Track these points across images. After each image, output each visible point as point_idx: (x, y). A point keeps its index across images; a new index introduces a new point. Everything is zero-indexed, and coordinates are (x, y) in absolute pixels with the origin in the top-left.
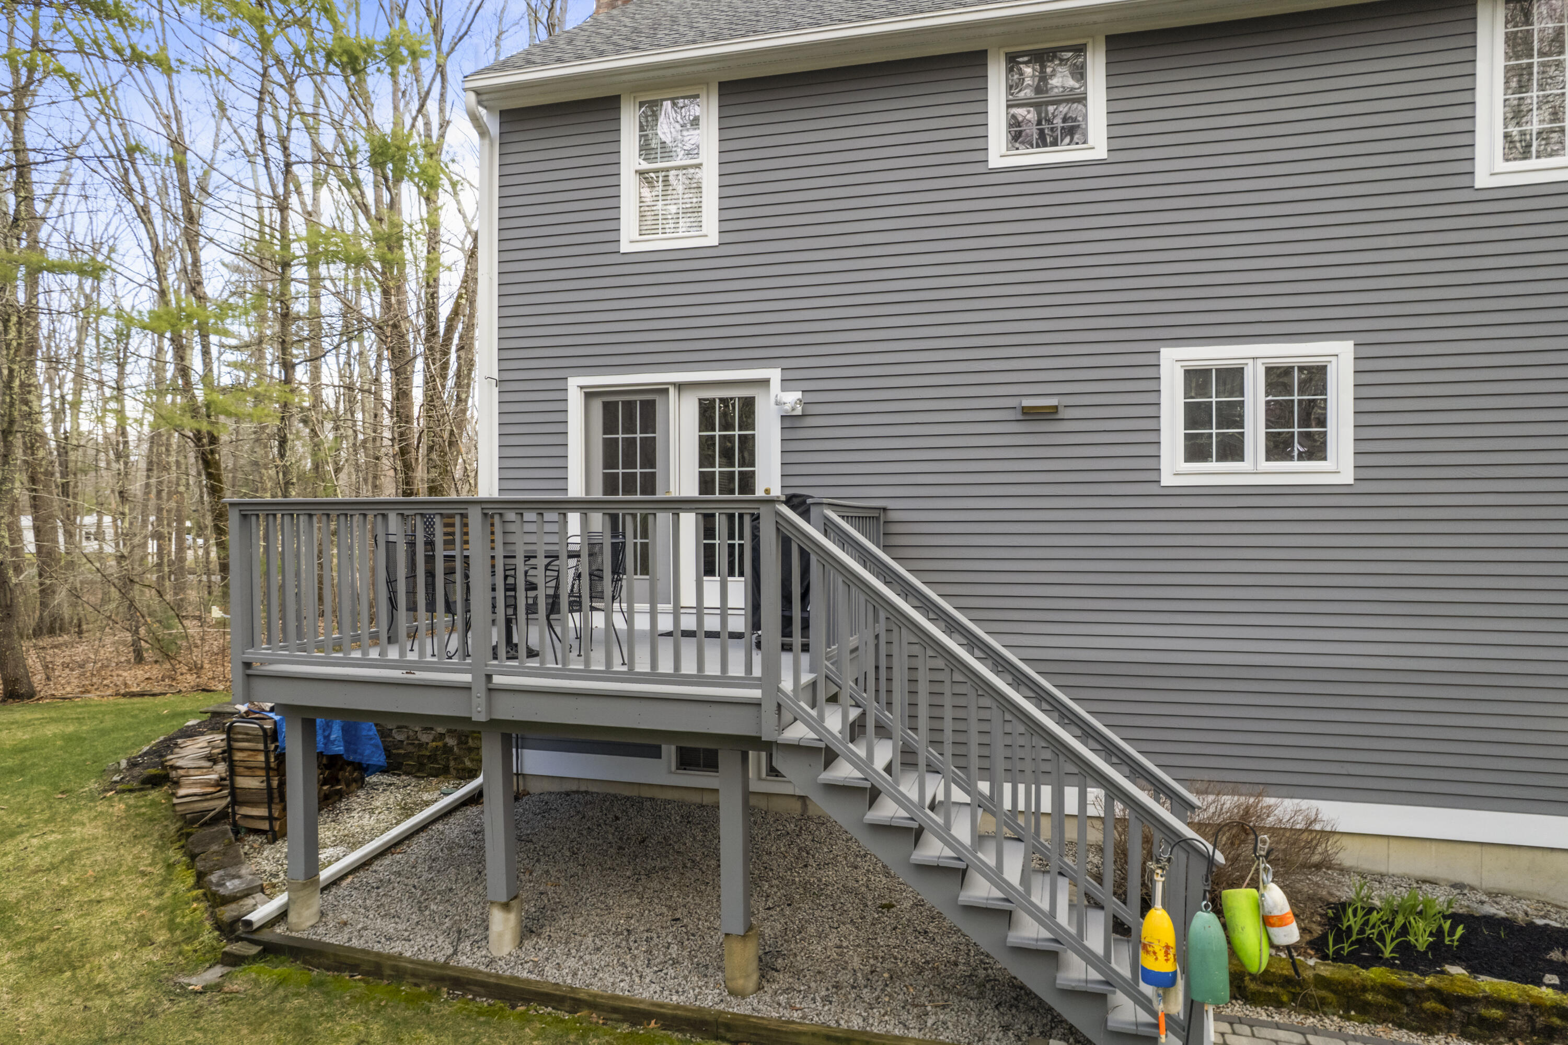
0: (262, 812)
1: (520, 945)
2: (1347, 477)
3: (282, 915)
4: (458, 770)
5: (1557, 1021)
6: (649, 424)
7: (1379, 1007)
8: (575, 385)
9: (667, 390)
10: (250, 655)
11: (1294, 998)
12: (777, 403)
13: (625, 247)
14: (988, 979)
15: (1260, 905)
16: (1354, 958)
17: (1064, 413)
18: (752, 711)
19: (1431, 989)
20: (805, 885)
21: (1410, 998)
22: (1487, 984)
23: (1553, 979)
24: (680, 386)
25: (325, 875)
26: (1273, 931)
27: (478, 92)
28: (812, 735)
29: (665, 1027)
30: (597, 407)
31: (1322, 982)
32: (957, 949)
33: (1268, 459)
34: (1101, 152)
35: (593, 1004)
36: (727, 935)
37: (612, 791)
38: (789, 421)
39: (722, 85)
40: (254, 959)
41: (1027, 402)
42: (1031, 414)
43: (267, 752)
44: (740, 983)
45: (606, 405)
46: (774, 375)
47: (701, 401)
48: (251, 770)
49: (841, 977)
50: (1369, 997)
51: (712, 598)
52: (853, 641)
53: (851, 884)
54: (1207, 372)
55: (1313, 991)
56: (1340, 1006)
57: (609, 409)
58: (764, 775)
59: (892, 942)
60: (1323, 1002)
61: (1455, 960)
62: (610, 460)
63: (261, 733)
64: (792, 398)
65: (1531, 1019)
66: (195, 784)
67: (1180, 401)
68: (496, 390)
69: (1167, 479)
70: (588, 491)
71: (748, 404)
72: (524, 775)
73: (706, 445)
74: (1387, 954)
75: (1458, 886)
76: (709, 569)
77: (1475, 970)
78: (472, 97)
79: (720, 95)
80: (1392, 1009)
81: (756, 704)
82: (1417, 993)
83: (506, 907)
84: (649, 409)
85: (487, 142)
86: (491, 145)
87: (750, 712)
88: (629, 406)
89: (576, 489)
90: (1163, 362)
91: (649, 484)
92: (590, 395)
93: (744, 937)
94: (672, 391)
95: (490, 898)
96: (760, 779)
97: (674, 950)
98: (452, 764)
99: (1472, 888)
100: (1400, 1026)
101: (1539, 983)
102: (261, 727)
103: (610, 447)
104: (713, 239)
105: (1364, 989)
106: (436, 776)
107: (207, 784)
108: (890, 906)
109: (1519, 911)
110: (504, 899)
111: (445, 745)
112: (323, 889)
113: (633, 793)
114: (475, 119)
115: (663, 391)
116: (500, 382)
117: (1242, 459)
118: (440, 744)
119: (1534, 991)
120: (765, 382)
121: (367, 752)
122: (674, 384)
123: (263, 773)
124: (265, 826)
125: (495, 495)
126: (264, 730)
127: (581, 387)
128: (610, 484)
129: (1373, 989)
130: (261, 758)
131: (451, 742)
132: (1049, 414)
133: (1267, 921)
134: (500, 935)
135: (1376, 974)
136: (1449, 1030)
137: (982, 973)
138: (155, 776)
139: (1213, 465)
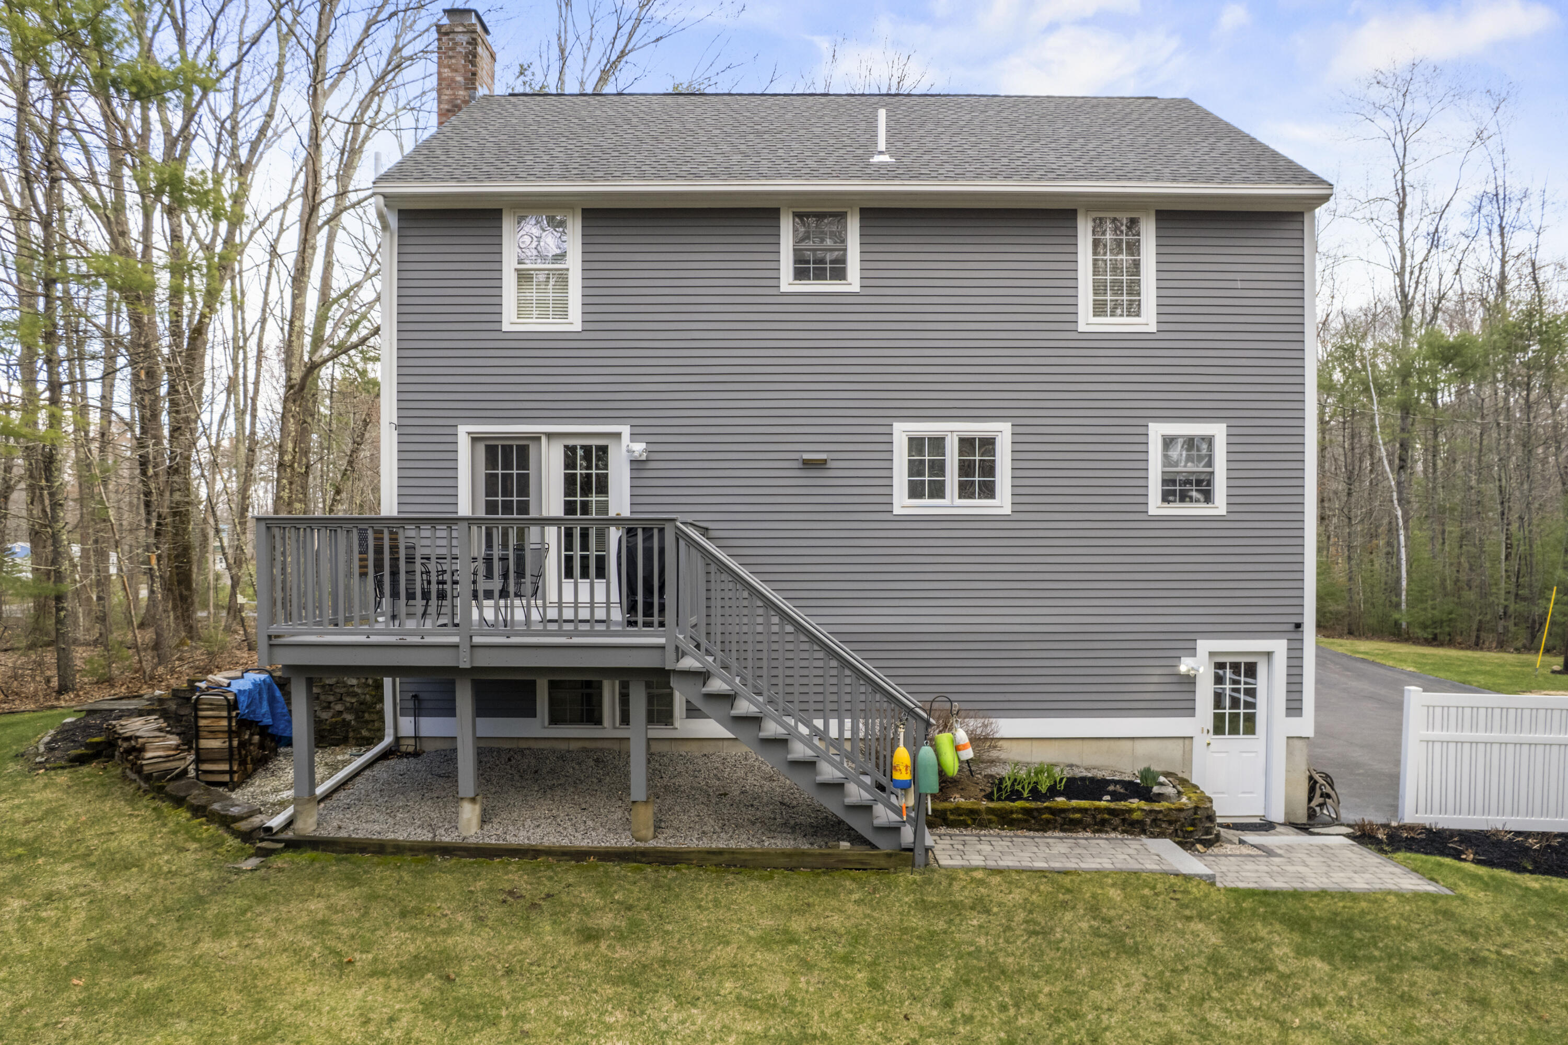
0: (225, 767)
1: (482, 828)
2: (1007, 510)
3: (290, 823)
4: (357, 739)
5: (1106, 816)
6: (524, 462)
7: (1019, 820)
8: (463, 432)
9: (539, 438)
10: (274, 629)
11: (974, 820)
12: (628, 451)
13: (506, 327)
14: (796, 824)
15: (954, 741)
16: (1008, 798)
17: (831, 464)
18: (659, 651)
19: (1046, 808)
20: (666, 787)
21: (1035, 814)
22: (1074, 803)
23: (1108, 798)
24: (549, 435)
25: (319, 790)
26: (960, 753)
27: (385, 196)
28: (699, 665)
29: (600, 860)
30: (481, 449)
31: (990, 811)
32: (773, 812)
33: (960, 497)
34: (855, 287)
35: (549, 852)
36: (634, 802)
37: (496, 746)
38: (637, 465)
39: (584, 210)
40: (282, 850)
41: (806, 456)
42: (808, 464)
43: (230, 718)
44: (643, 833)
45: (487, 447)
46: (625, 430)
47: (566, 447)
48: (214, 733)
49: (705, 828)
50: (1014, 816)
51: (568, 597)
52: (693, 620)
53: (695, 785)
54: (923, 439)
55: (985, 817)
56: (999, 823)
57: (491, 451)
58: (617, 724)
59: (732, 811)
60: (990, 821)
61: (1060, 794)
62: (490, 489)
63: (225, 703)
64: (639, 448)
65: (1094, 817)
66: (158, 748)
67: (906, 458)
68: (396, 433)
69: (897, 510)
70: (473, 510)
71: (603, 450)
72: (420, 738)
73: (570, 481)
74: (1025, 795)
75: (1071, 766)
76: (569, 574)
77: (1069, 798)
78: (381, 200)
79: (583, 218)
80: (1026, 821)
81: (662, 647)
82: (1037, 810)
83: (473, 800)
84: (523, 452)
85: (388, 234)
86: (391, 236)
87: (657, 653)
88: (507, 450)
89: (464, 508)
90: (895, 432)
91: (524, 508)
92: (475, 439)
93: (646, 802)
94: (544, 440)
95: (460, 795)
96: (615, 728)
97: (590, 823)
98: (351, 734)
99: (1077, 766)
100: (1030, 830)
101: (1100, 800)
102: (226, 698)
103: (491, 480)
104: (578, 327)
105: (1012, 812)
106: (337, 745)
107: (168, 748)
108: (725, 794)
109: (1099, 775)
110: (472, 795)
111: (344, 720)
112: (319, 802)
113: (513, 745)
114: (381, 216)
115: (536, 438)
116: (398, 427)
117: (943, 497)
118: (339, 719)
119: (1097, 803)
120: (618, 435)
121: (282, 726)
122: (545, 434)
123: (226, 735)
124: (226, 778)
125: (395, 514)
126: (228, 700)
127: (469, 433)
128: (491, 507)
129: (1017, 812)
130: (225, 723)
131: (349, 717)
132: (820, 465)
133: (957, 748)
134: (469, 820)
135: (1019, 804)
136: (1055, 828)
137: (792, 822)
138: (82, 755)
139: (926, 501)
